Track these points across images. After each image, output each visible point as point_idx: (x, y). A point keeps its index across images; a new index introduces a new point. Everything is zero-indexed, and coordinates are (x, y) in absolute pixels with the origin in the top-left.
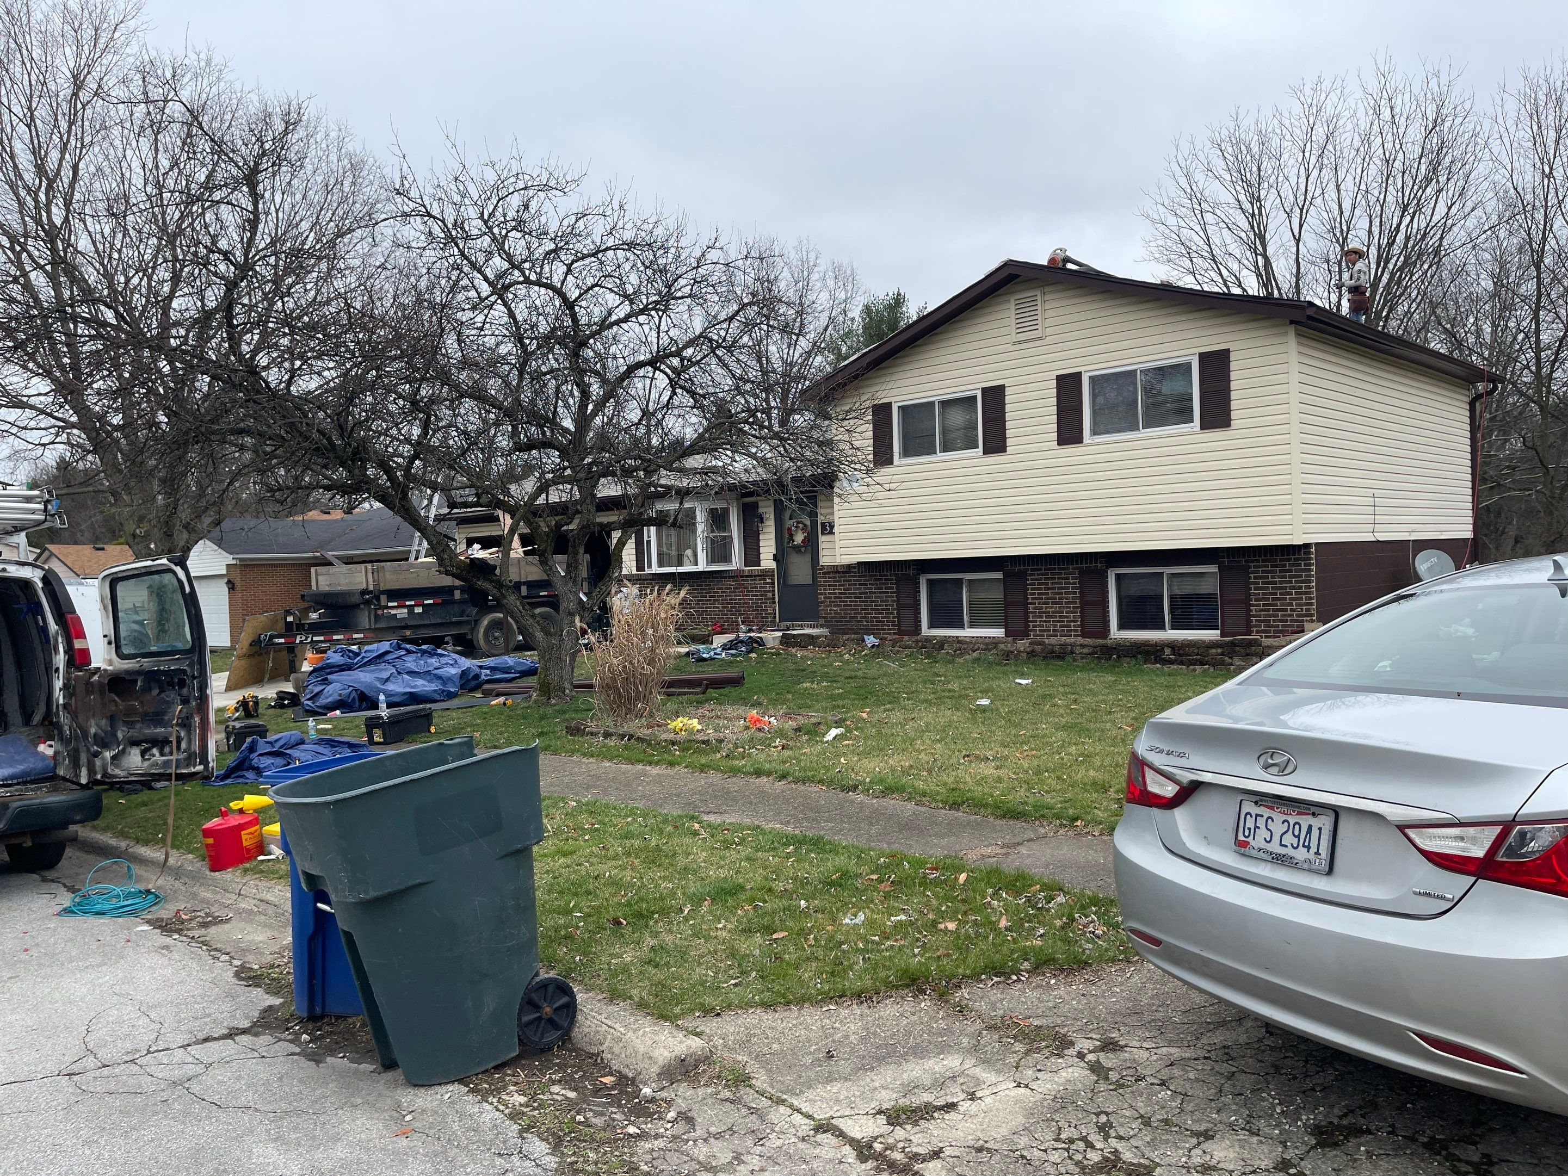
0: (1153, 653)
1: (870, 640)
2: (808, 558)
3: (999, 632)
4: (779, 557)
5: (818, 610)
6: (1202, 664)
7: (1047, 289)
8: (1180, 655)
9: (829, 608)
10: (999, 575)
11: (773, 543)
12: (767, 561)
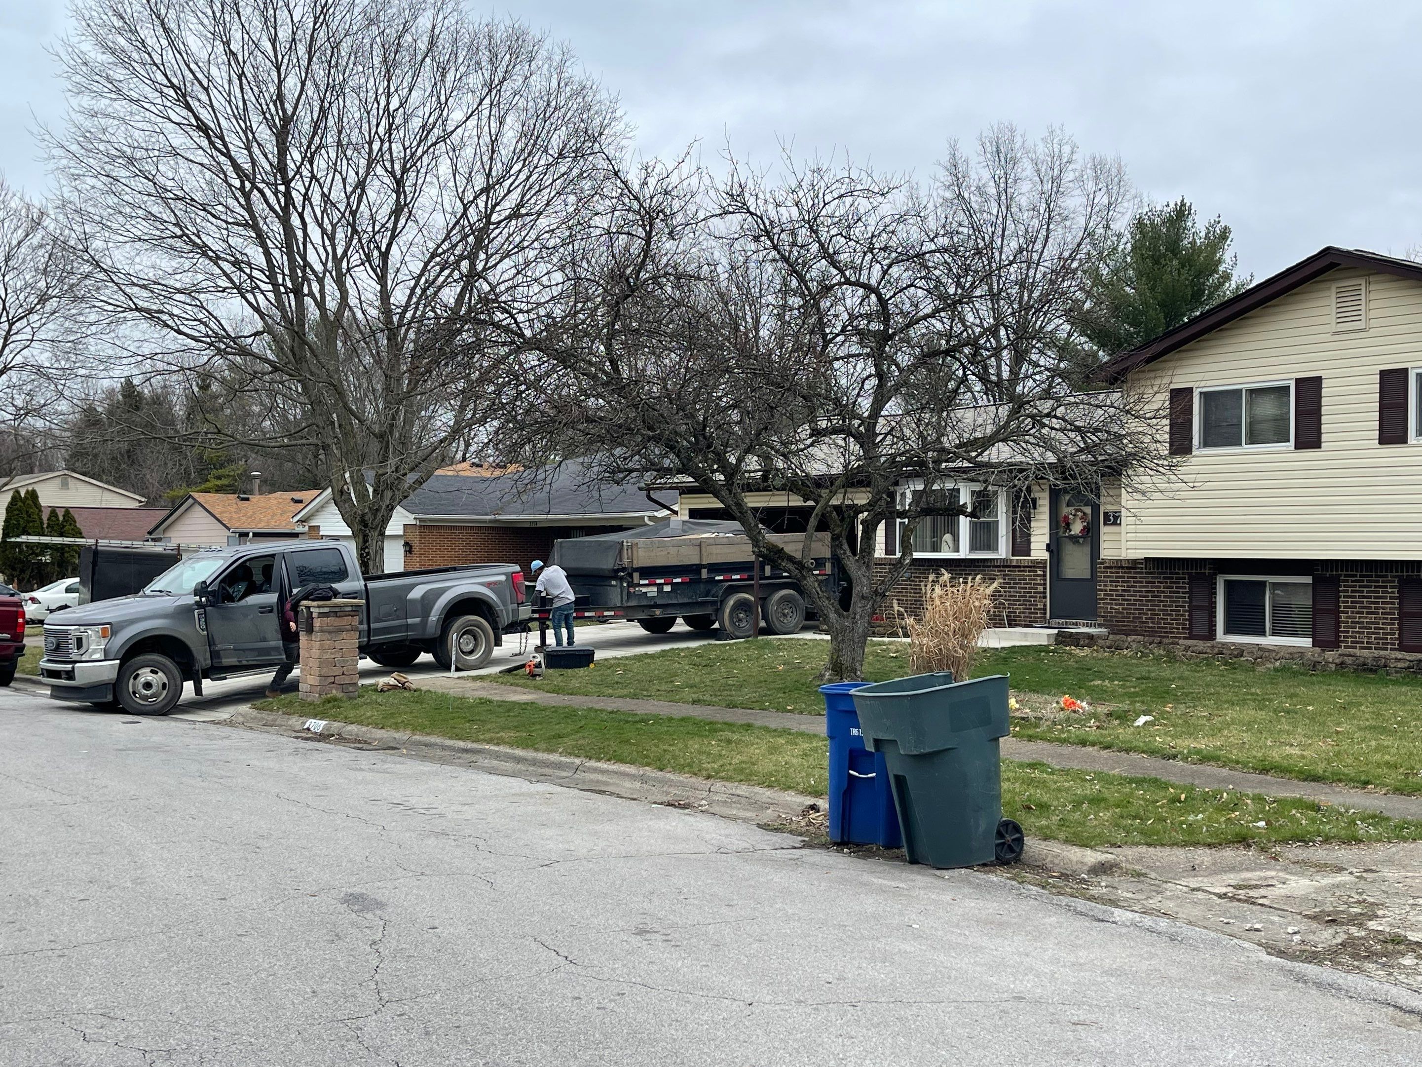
2: (1087, 549)
3: (1306, 642)
4: (1052, 547)
5: (1097, 608)
7: (1372, 279)
9: (1109, 607)
10: (1308, 580)
11: (1047, 530)
12: (1039, 550)
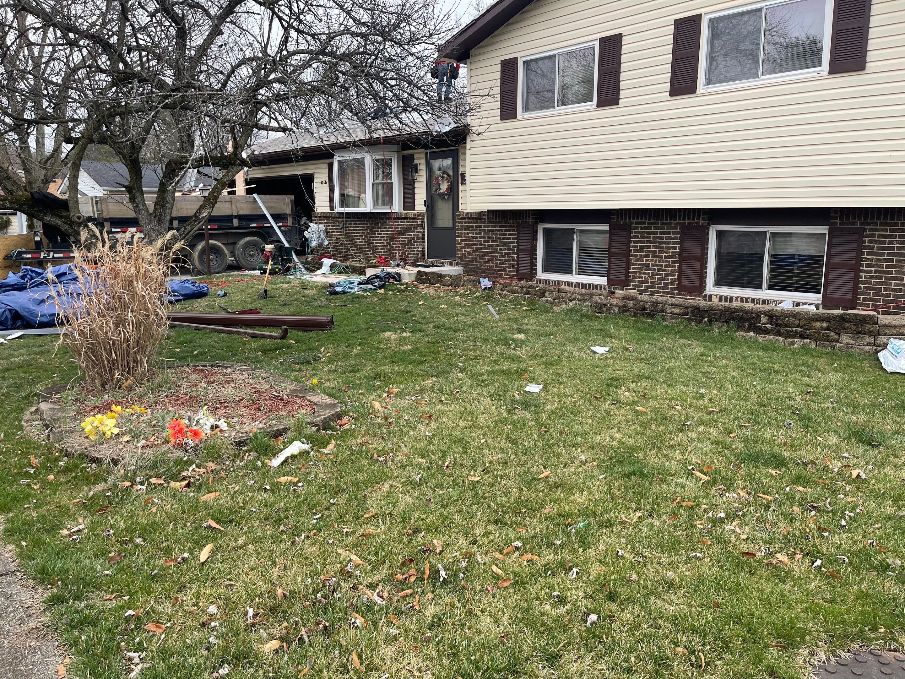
0: (747, 320)
1: (486, 282)
2: (450, 205)
3: (602, 281)
4: (428, 203)
5: (455, 251)
6: (802, 337)
8: (778, 325)
9: (463, 250)
10: (606, 227)
11: (424, 190)
